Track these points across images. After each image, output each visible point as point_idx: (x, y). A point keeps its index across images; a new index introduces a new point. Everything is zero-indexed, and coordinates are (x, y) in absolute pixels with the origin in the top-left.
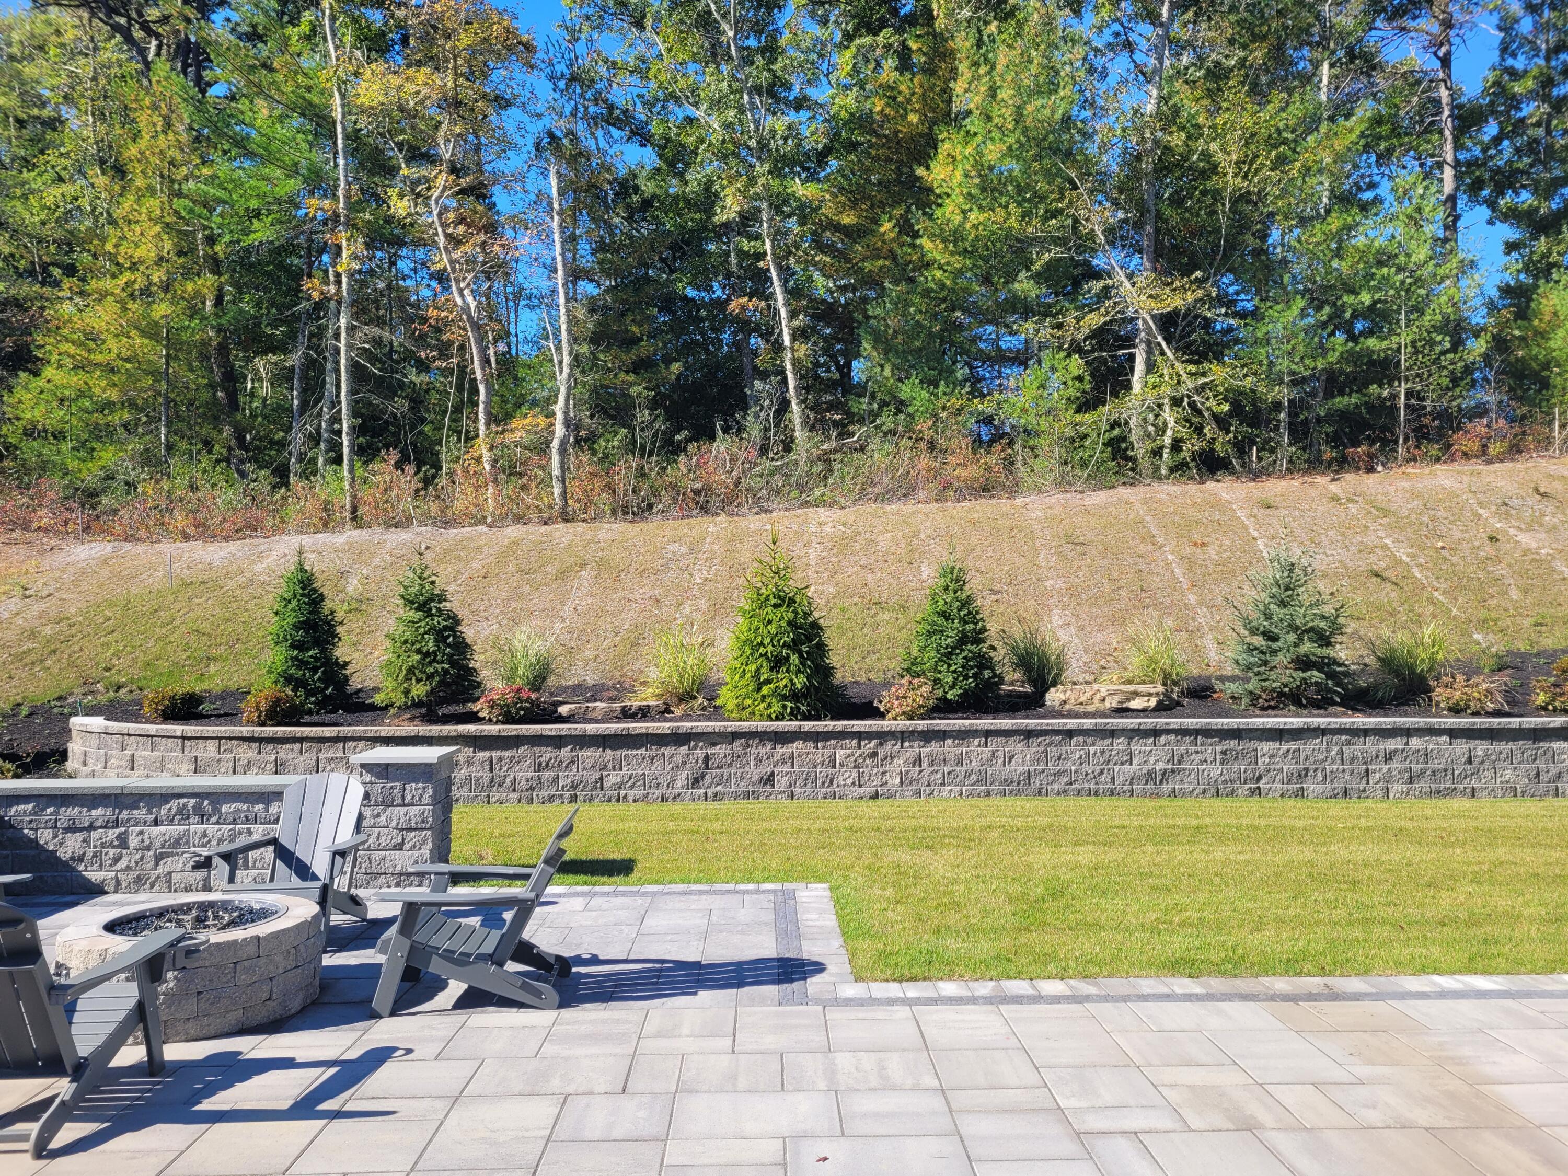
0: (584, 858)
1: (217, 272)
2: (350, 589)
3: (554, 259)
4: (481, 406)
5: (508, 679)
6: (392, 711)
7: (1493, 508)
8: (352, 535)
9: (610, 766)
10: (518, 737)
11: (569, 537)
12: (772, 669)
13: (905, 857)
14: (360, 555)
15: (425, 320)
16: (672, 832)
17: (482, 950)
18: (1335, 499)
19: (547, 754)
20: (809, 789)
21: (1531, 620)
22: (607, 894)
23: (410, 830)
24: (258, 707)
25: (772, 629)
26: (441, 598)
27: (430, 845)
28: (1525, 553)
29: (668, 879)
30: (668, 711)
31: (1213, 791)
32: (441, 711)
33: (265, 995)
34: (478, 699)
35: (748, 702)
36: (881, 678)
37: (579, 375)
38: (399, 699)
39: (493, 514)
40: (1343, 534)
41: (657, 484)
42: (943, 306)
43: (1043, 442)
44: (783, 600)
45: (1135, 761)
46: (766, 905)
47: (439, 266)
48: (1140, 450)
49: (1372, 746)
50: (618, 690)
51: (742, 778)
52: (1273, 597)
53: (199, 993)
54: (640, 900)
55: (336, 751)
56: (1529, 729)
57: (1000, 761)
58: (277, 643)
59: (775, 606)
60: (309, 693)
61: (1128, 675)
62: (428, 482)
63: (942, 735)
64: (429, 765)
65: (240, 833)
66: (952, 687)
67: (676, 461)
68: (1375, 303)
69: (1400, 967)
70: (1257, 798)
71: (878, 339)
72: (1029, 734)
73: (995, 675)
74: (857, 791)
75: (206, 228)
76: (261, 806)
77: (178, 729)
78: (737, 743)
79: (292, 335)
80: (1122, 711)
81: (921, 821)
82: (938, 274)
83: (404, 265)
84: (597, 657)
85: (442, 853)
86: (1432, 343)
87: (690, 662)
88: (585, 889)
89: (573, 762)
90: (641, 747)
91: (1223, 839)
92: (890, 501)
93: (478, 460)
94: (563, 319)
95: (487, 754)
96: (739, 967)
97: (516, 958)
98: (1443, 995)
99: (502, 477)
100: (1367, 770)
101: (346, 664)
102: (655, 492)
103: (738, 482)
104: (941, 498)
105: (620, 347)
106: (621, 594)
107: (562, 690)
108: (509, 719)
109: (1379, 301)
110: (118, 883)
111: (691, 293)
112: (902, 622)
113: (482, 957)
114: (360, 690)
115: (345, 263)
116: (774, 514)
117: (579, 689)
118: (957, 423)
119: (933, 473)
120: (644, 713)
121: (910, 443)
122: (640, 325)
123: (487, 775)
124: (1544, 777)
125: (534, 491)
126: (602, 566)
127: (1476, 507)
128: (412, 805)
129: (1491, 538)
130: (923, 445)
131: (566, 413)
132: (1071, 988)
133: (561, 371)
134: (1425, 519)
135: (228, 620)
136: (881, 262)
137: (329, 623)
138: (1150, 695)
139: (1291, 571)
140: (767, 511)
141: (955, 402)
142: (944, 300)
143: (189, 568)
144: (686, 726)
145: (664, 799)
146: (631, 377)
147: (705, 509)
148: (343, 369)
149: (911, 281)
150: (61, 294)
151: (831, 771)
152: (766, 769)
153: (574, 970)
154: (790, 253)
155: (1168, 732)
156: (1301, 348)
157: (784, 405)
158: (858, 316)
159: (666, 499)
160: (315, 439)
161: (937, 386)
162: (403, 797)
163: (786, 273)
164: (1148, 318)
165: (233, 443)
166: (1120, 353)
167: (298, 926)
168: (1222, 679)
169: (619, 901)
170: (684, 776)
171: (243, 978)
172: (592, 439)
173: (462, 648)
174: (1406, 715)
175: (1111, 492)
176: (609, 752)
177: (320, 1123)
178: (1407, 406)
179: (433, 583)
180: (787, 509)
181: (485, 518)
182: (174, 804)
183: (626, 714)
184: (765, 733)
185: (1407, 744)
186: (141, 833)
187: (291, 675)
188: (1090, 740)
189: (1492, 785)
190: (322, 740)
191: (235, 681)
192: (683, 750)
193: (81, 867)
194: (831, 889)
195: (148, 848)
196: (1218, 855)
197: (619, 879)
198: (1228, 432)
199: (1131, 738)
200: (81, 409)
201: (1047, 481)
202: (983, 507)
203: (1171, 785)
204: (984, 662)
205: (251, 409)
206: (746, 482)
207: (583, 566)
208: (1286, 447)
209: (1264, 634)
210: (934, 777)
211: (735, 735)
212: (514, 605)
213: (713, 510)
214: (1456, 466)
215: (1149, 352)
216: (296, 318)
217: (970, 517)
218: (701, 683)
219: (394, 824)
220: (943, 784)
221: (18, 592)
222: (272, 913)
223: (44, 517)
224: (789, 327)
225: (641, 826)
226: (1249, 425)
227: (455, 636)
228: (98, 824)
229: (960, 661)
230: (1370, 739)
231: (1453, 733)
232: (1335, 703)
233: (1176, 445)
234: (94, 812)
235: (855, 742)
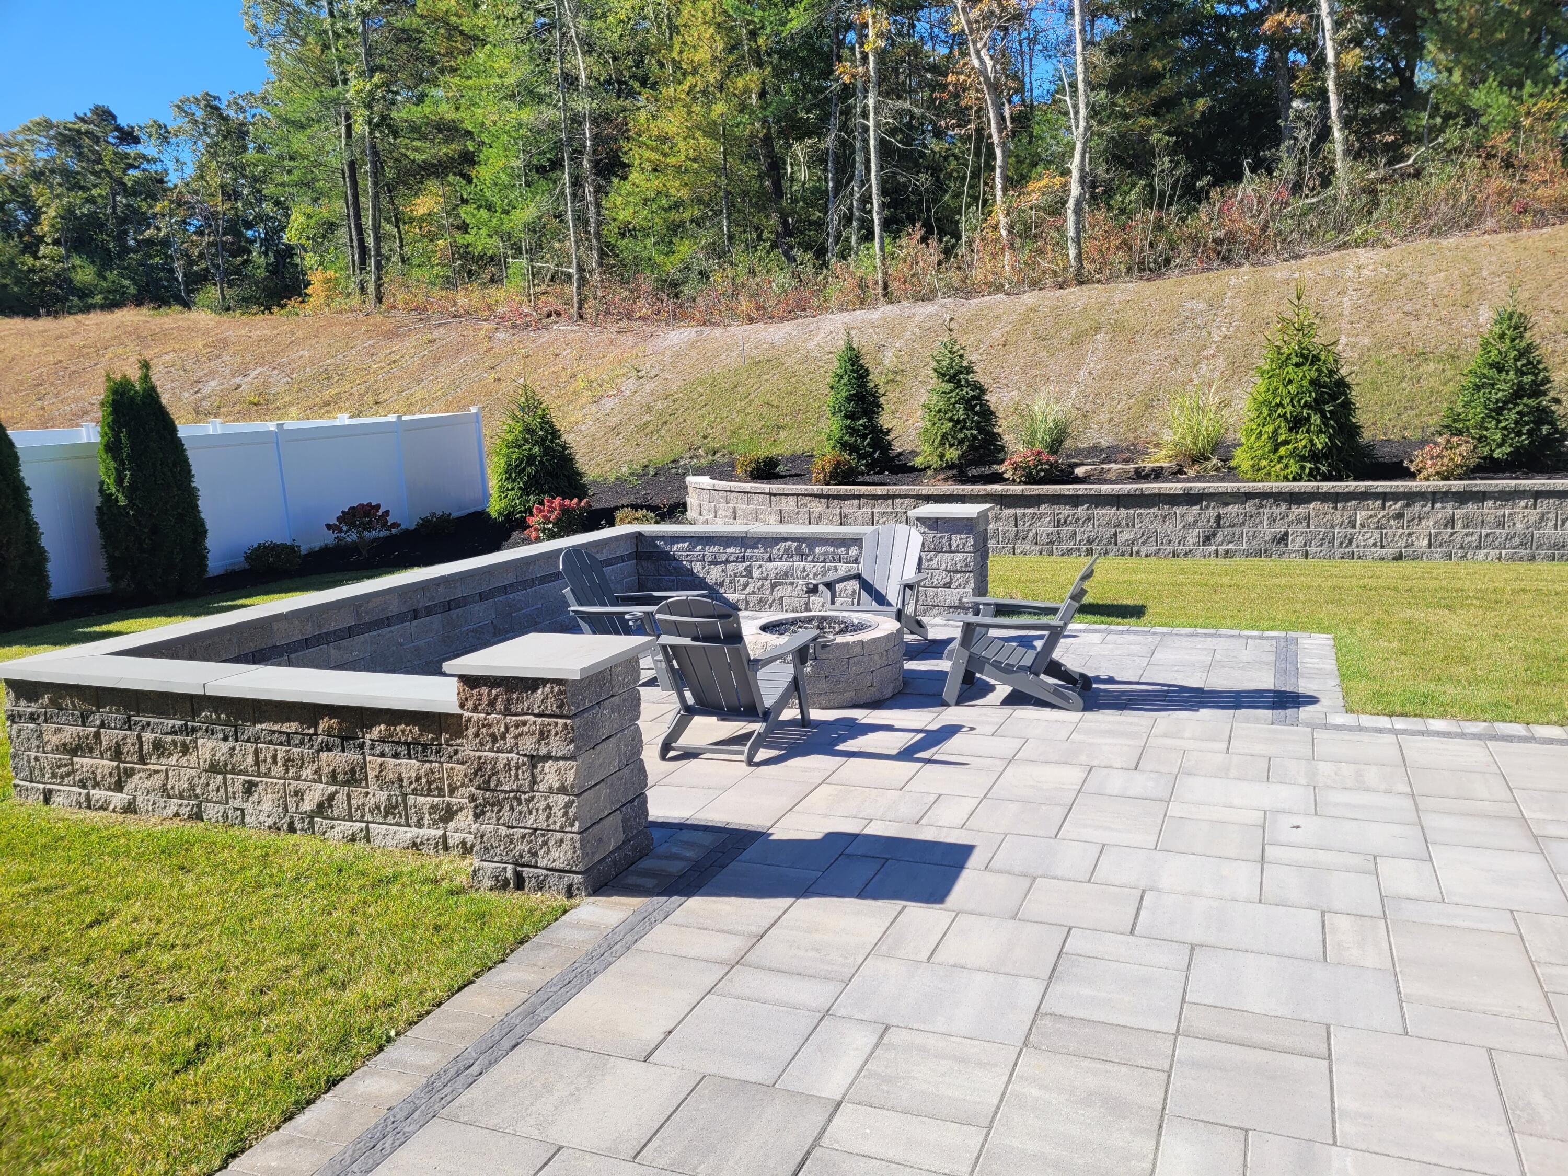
0: (1100, 602)
1: (760, 65)
2: (887, 362)
4: (998, 171)
5: (1029, 443)
6: (929, 472)
8: (884, 311)
9: (1124, 523)
10: (1039, 496)
11: (1084, 300)
12: (1290, 430)
13: (1419, 615)
14: (893, 329)
15: (945, 87)
16: (1181, 584)
17: (1022, 663)
19: (1065, 511)
20: (1325, 548)
22: (1122, 632)
23: (957, 572)
24: (823, 468)
25: (1292, 389)
26: (969, 370)
27: (972, 585)
29: (1176, 622)
30: (1181, 472)
32: (972, 472)
33: (869, 683)
34: (1002, 461)
35: (1264, 463)
36: (1418, 435)
37: (1096, 128)
38: (936, 462)
39: (1011, 282)
41: (1175, 236)
44: (1306, 358)
46: (1269, 649)
47: (957, 29)
50: (1131, 452)
51: (1254, 537)
53: (826, 677)
54: (1150, 639)
55: (886, 507)
57: (1551, 524)
58: (834, 414)
59: (1297, 365)
60: (861, 457)
62: (948, 252)
63: (1481, 497)
64: (970, 519)
65: (830, 570)
66: (1500, 445)
67: (1196, 210)
71: (1448, 38)
73: (1557, 431)
74: (1378, 552)
75: (749, 23)
76: (843, 549)
77: (766, 487)
78: (1250, 503)
79: (824, 119)
81: (1444, 583)
83: (922, 27)
84: (1111, 419)
85: (981, 589)
87: (1205, 424)
88: (1102, 627)
89: (1089, 519)
90: (1153, 506)
92: (1447, 235)
93: (996, 227)
94: (1080, 69)
95: (1012, 511)
96: (1238, 694)
97: (1047, 673)
99: (1018, 241)
101: (889, 431)
102: (1173, 245)
103: (1265, 227)
104: (1513, 226)
105: (1140, 89)
106: (1136, 356)
107: (1078, 452)
108: (1031, 479)
110: (747, 603)
111: (1221, 9)
112: (1449, 373)
113: (1022, 668)
114: (900, 454)
115: (873, 42)
116: (1305, 260)
117: (1094, 450)
118: (1545, 131)
119: (1507, 197)
120: (1157, 474)
121: (1477, 162)
122: (1161, 59)
123: (1012, 529)
125: (1050, 255)
126: (1117, 328)
128: (958, 552)
130: (1496, 163)
131: (1082, 169)
133: (1077, 127)
135: (790, 394)
137: (873, 395)
140: (1298, 257)
141: (1543, 105)
143: (756, 348)
144: (1198, 486)
145: (1175, 555)
146: (1152, 121)
147: (1227, 259)
148: (872, 149)
150: (639, 105)
151: (1349, 531)
152: (1279, 529)
153: (1094, 686)
157: (1324, 134)
159: (1185, 252)
160: (849, 220)
161: (1521, 86)
162: (950, 545)
165: (780, 228)
167: (887, 636)
169: (1132, 638)
170: (1195, 533)
171: (854, 669)
172: (1109, 193)
173: (987, 415)
176: (1122, 510)
177: (919, 765)
179: (961, 356)
180: (1321, 253)
181: (1002, 285)
182: (782, 546)
183: (1140, 475)
184: (1280, 494)
186: (761, 567)
187: (846, 442)
190: (875, 497)
191: (800, 446)
192: (1195, 509)
193: (722, 591)
194: (1335, 639)
195: (766, 579)
197: (1133, 620)
200: (659, 207)
204: (1542, 416)
205: (791, 194)
206: (1275, 226)
207: (1098, 329)
210: (1468, 539)
211: (1249, 496)
212: (1034, 372)
213: (1237, 260)
216: (828, 100)
217: (1550, 246)
218: (1217, 444)
219: (943, 567)
220: (1479, 547)
221: (633, 374)
222: (867, 627)
223: (643, 307)
224: (1333, 40)
225: (1152, 578)
227: (981, 405)
228: (731, 559)
229: (1513, 416)
234: (728, 550)
235: (1379, 503)
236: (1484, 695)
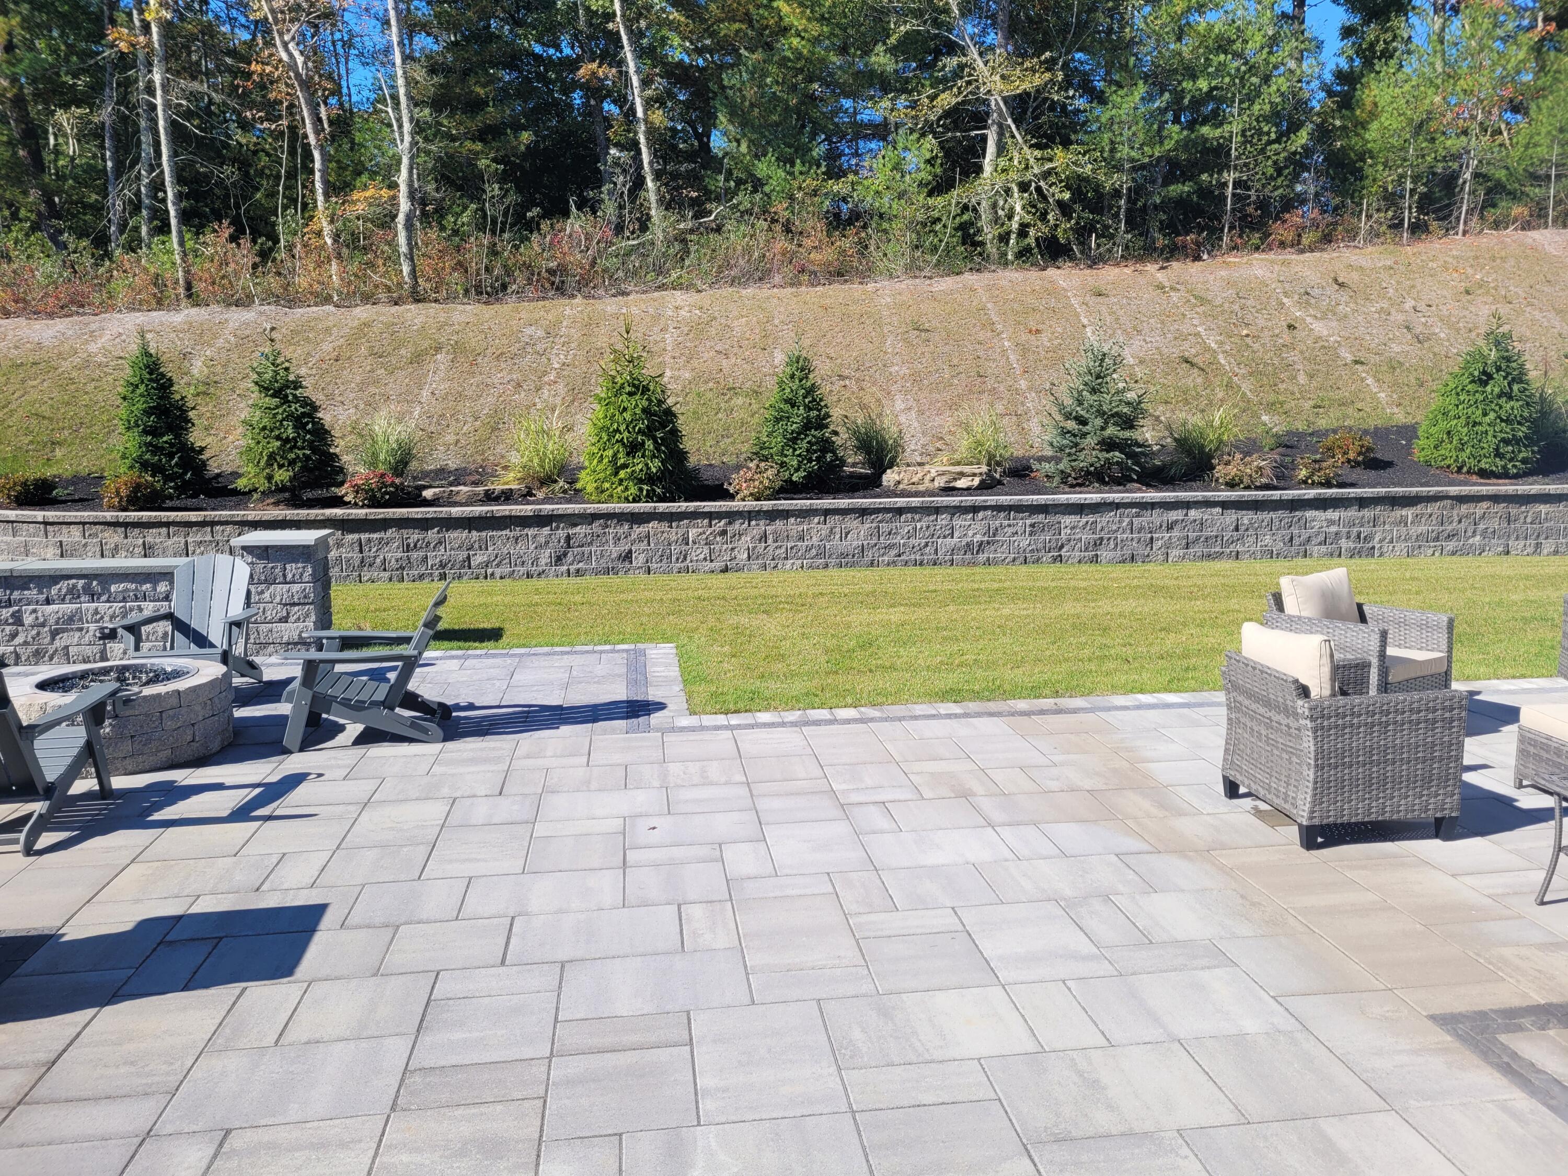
0: (457, 627)
2: (195, 371)
3: (386, 10)
4: (318, 175)
5: (371, 464)
6: (255, 496)
7: (1296, 297)
8: (187, 314)
9: (476, 546)
10: (385, 520)
11: (422, 319)
12: (628, 454)
13: (744, 620)
14: (201, 335)
15: (248, 75)
16: (537, 604)
17: (374, 698)
18: (1161, 287)
19: (415, 536)
20: (664, 564)
21: (1311, 403)
23: (294, 604)
24: (118, 492)
25: (627, 416)
26: (297, 385)
27: (313, 618)
28: (1318, 339)
29: (533, 643)
30: (530, 494)
31: (1022, 559)
32: (307, 495)
33: (189, 738)
34: (342, 484)
35: (607, 485)
36: (734, 461)
37: (422, 145)
38: (263, 485)
39: (340, 293)
40: (1162, 322)
41: (510, 263)
42: (800, 77)
43: (897, 225)
44: (637, 388)
45: (956, 534)
46: (620, 661)
47: (259, 15)
48: (989, 233)
49: (1157, 517)
50: (481, 474)
51: (602, 556)
52: (1086, 384)
53: (132, 737)
54: (509, 661)
55: (205, 535)
56: (1288, 500)
57: (838, 536)
58: (128, 429)
59: (630, 394)
60: (167, 479)
61: (957, 456)
62: (265, 255)
63: (785, 514)
64: (306, 547)
65: (131, 610)
66: (797, 470)
67: (528, 239)
68: (1212, 89)
69: (1115, 689)
70: (1058, 564)
71: (734, 113)
72: (863, 512)
73: (837, 459)
74: (709, 565)
76: (148, 585)
77: (39, 514)
78: (596, 524)
79: (97, 88)
80: (949, 490)
81: (762, 590)
82: (795, 41)
84: (458, 441)
85: (324, 621)
86: (1260, 132)
87: (550, 447)
88: (460, 652)
89: (440, 543)
90: (505, 529)
91: (1013, 599)
92: (745, 285)
93: (319, 234)
94: (401, 82)
95: (356, 536)
96: (595, 708)
97: (403, 706)
98: (1139, 707)
99: (345, 251)
100: (1152, 538)
101: (202, 450)
102: (508, 272)
103: (593, 263)
104: (795, 283)
105: (464, 112)
106: (479, 378)
107: (426, 474)
108: (374, 502)
109: (1216, 88)
110: (18, 657)
111: (538, 49)
112: (755, 407)
113: (375, 704)
114: (218, 475)
115: (155, 11)
116: (631, 297)
117: (441, 473)
118: (813, 205)
119: (789, 258)
120: (507, 496)
121: (765, 225)
122: (484, 86)
123: (356, 556)
124: (1296, 541)
125: (382, 269)
126: (458, 349)
127: (1281, 296)
128: (294, 582)
129: (1291, 327)
130: (778, 228)
131: (410, 185)
132: (861, 713)
133: (402, 141)
134: (1236, 307)
135: (68, 404)
136: (737, 26)
137: (180, 409)
138: (974, 475)
139: (1102, 360)
140: (624, 293)
141: (810, 183)
142: (801, 70)
143: (16, 347)
144: (547, 508)
145: (529, 576)
146: (479, 146)
147: (560, 290)
148: (162, 131)
149: (769, 47)
151: (684, 548)
152: (624, 547)
153: (454, 714)
154: (641, 14)
155: (985, 508)
156: (1141, 136)
157: (639, 183)
158: (713, 86)
159: (521, 279)
160: (136, 207)
161: (793, 164)
162: (284, 576)
163: (636, 36)
164: (999, 99)
165: (43, 207)
166: (973, 133)
167: (211, 682)
168: (1040, 459)
169: (491, 661)
170: (547, 554)
171: (169, 724)
172: (441, 212)
173: (321, 434)
174: (1191, 489)
175: (958, 278)
176: (474, 533)
177: (257, 824)
178: (1234, 195)
179: (287, 369)
180: (644, 292)
181: (331, 297)
182: (64, 585)
183: (490, 498)
184: (622, 514)
185: (1186, 515)
186: (34, 611)
187: (147, 461)
188: (917, 517)
189: (1252, 549)
190: (189, 524)
191: (85, 466)
192: (546, 531)
194: (677, 647)
195: (43, 625)
196: (1006, 611)
197: (491, 644)
198: (1069, 221)
199: (954, 515)
201: (898, 267)
202: (836, 293)
203: (986, 555)
204: (826, 446)
205: (56, 168)
206: (602, 263)
207: (438, 349)
208: (1123, 235)
209: (1076, 418)
210: (778, 552)
211: (595, 517)
212: (373, 390)
213: (569, 291)
214: (1271, 256)
215: (1001, 134)
216: (100, 68)
217: (823, 302)
218: (562, 467)
219: (278, 599)
220: (786, 558)
224: (641, 97)
225: (507, 599)
226: (1092, 212)
227: (314, 423)
229: (805, 445)
230: (1156, 512)
231: (1225, 505)
232: (1133, 481)
233: (1023, 232)
235: (706, 521)
236: (798, 687)
